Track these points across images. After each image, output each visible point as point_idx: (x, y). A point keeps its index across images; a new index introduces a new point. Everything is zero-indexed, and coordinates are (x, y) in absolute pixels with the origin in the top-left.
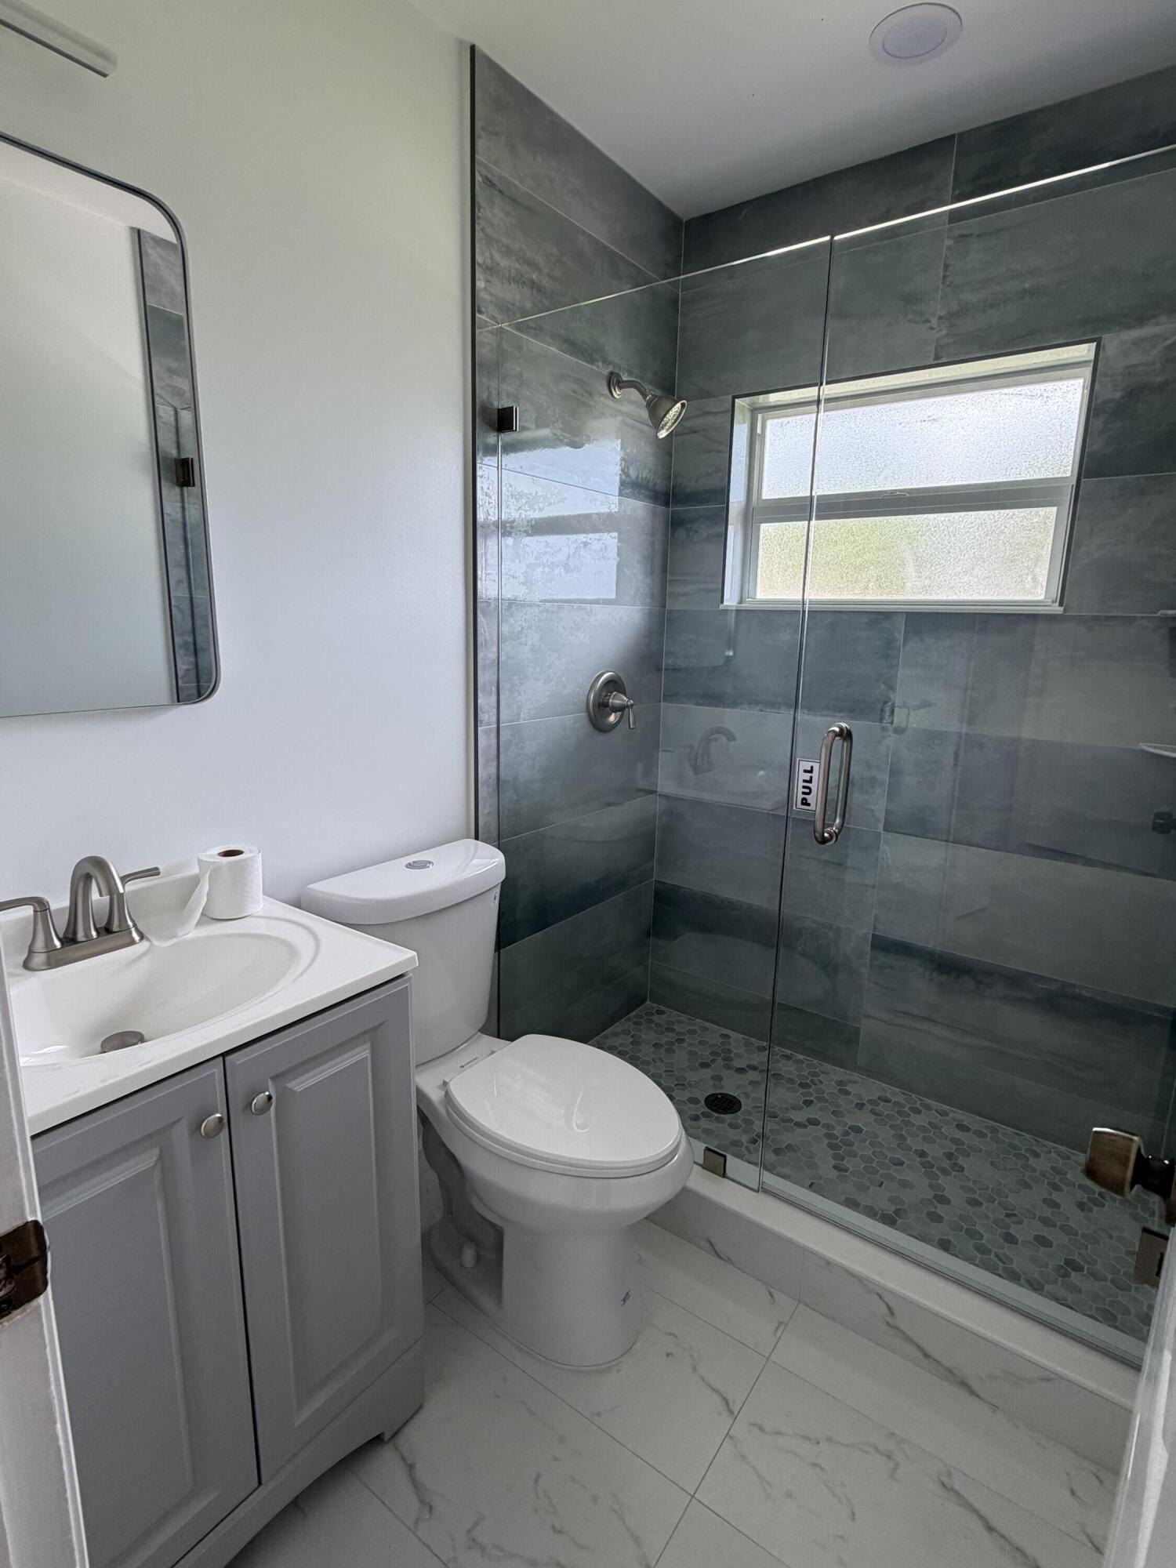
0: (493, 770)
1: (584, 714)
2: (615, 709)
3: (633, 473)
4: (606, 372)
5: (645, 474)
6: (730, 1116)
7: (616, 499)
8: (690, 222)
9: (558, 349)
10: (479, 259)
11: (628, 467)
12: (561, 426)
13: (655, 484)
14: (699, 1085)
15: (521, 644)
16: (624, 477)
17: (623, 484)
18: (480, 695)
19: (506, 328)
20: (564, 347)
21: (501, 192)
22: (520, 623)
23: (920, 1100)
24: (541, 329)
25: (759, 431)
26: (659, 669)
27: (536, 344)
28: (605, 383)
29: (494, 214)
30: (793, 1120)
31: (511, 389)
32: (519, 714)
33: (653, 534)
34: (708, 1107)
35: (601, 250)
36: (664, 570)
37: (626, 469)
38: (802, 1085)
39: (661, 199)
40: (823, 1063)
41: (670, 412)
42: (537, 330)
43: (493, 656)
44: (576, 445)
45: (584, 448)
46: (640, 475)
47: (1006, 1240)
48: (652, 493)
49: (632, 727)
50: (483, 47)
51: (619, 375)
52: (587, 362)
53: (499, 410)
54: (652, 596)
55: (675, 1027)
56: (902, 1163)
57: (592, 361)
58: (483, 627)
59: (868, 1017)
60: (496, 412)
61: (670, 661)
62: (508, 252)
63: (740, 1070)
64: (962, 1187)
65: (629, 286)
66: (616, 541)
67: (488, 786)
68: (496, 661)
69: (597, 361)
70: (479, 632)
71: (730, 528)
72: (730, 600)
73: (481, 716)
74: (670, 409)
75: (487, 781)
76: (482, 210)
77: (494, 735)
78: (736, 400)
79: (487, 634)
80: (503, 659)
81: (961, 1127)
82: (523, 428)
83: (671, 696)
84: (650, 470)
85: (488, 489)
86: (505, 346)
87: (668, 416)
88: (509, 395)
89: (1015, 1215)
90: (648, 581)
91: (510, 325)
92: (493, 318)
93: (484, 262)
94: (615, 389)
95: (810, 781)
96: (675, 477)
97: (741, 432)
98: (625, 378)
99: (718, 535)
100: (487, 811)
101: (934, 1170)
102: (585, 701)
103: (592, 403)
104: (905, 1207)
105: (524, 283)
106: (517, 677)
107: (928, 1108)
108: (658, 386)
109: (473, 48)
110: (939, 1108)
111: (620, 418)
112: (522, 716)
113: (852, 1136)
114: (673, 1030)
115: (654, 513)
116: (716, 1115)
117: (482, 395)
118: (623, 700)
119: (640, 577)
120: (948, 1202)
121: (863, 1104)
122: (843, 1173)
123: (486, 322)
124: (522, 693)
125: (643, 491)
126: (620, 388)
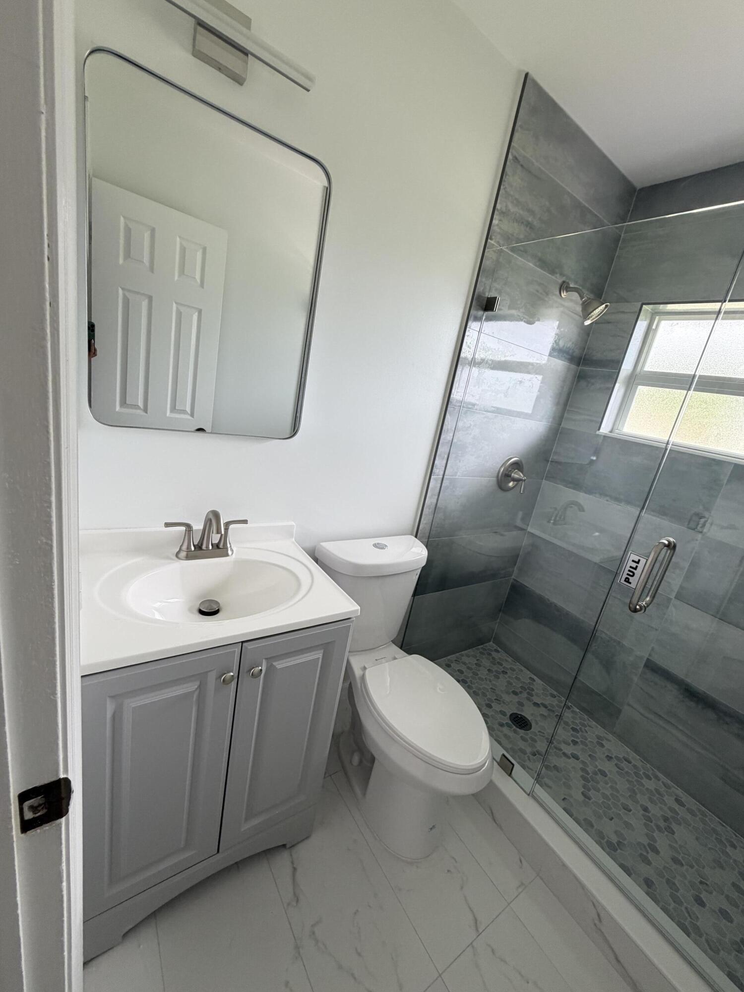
0: (435, 501)
1: (495, 479)
2: (514, 480)
3: (561, 344)
4: (560, 281)
5: (569, 345)
6: (523, 731)
7: (546, 358)
8: (642, 190)
9: (534, 265)
10: (498, 206)
11: (559, 340)
12: (524, 311)
13: (574, 352)
14: (509, 704)
15: (468, 434)
16: (555, 345)
17: (553, 349)
18: (437, 458)
19: (504, 249)
20: (538, 264)
21: (522, 166)
22: (469, 422)
23: (653, 770)
24: (526, 252)
25: (654, 327)
26: (548, 461)
27: (520, 260)
28: (558, 287)
29: (515, 179)
30: (562, 750)
31: (498, 286)
32: (456, 473)
33: (564, 381)
34: (511, 720)
35: (578, 205)
36: (566, 404)
37: (558, 341)
38: (574, 729)
39: (626, 174)
40: (591, 720)
41: (597, 310)
42: (523, 252)
43: (449, 437)
44: (530, 323)
45: (535, 324)
46: (566, 345)
47: (696, 900)
48: (569, 357)
49: (521, 492)
50: (533, 74)
51: (568, 284)
52: (550, 274)
53: (488, 298)
54: (554, 418)
55: (503, 663)
56: (630, 811)
57: (553, 272)
58: (448, 421)
59: (629, 705)
60: (486, 299)
61: (555, 458)
62: (517, 203)
63: (536, 704)
64: (670, 846)
65: (589, 229)
66: (540, 382)
67: (429, 509)
68: (451, 442)
69: (557, 274)
70: (445, 424)
71: (617, 385)
72: (605, 429)
73: (434, 469)
74: (597, 308)
75: (430, 506)
76: (507, 177)
77: (440, 482)
78: (644, 306)
79: (449, 426)
80: (455, 440)
81: (678, 801)
82: (500, 309)
83: (551, 477)
84: (573, 343)
85: (470, 343)
86: (501, 260)
87: (594, 312)
88: (496, 290)
89: (707, 884)
90: (554, 409)
91: (507, 248)
92: (498, 243)
93: (501, 208)
94: (563, 292)
95: (635, 568)
96: (588, 349)
97: (641, 326)
98: (572, 285)
99: (608, 388)
100: (425, 522)
101: (652, 824)
102: (497, 472)
103: (546, 299)
104: (625, 842)
105: (522, 223)
106: (460, 452)
107: (657, 777)
108: (592, 291)
109: (527, 75)
110: (665, 781)
111: (562, 309)
112: (459, 474)
113: (599, 777)
114: (501, 665)
115: (568, 369)
116: (514, 727)
117: (480, 288)
118: (520, 476)
119: (550, 406)
120: (657, 852)
121: (611, 758)
122: (587, 800)
123: (493, 245)
124: (462, 461)
125: (565, 355)
126: (567, 291)
